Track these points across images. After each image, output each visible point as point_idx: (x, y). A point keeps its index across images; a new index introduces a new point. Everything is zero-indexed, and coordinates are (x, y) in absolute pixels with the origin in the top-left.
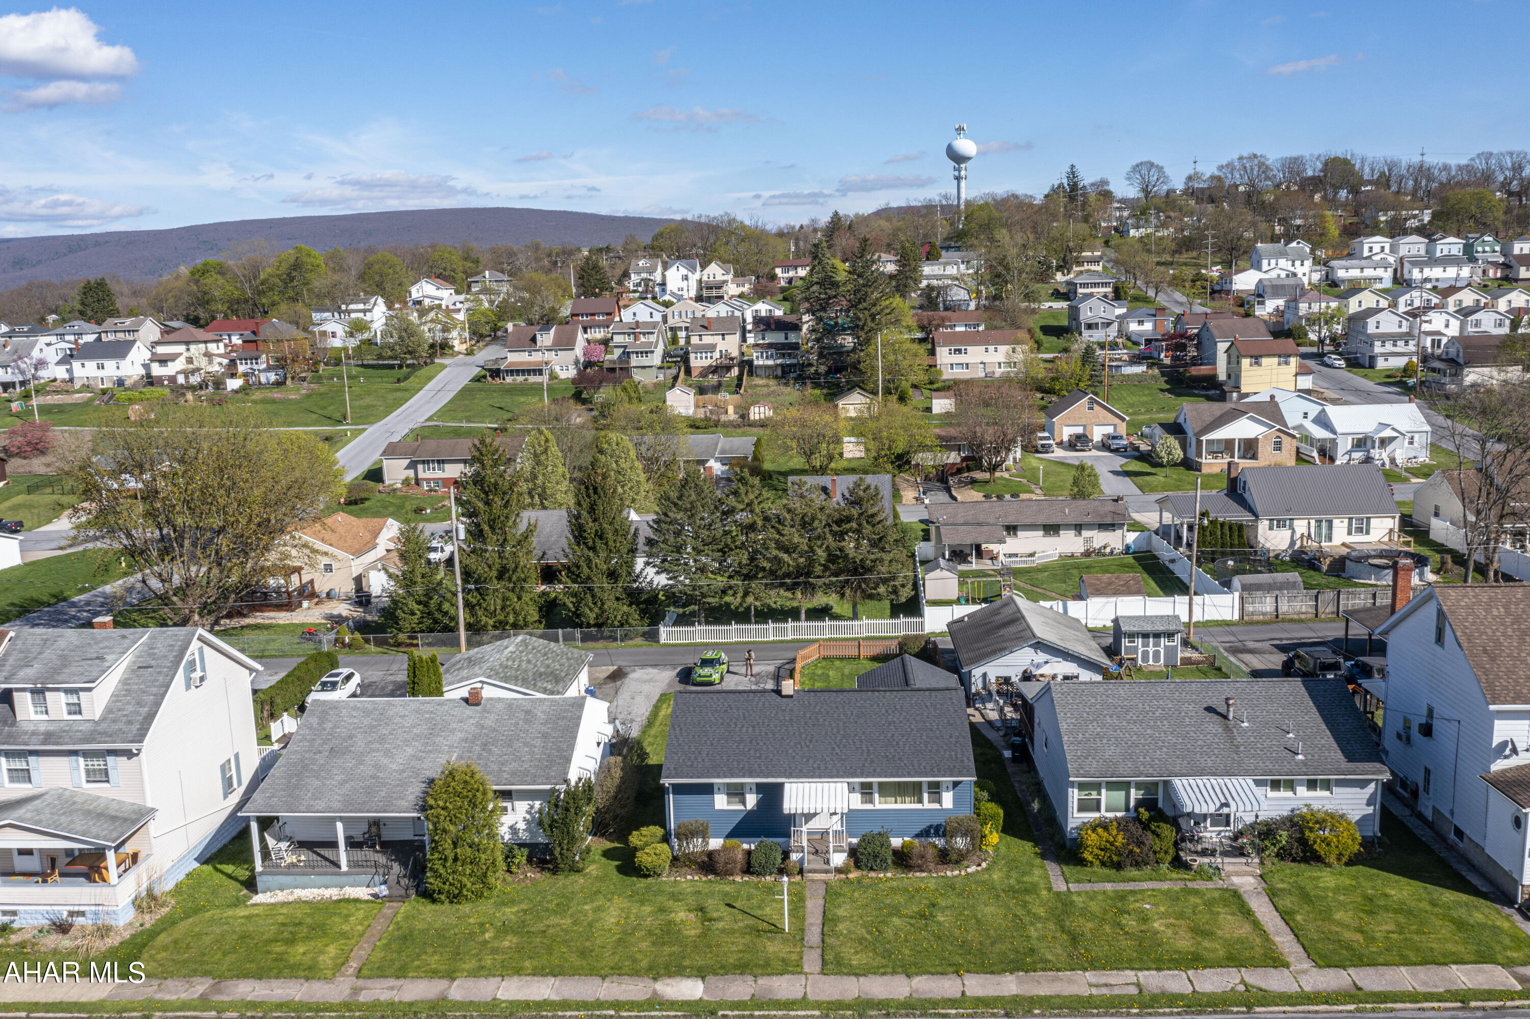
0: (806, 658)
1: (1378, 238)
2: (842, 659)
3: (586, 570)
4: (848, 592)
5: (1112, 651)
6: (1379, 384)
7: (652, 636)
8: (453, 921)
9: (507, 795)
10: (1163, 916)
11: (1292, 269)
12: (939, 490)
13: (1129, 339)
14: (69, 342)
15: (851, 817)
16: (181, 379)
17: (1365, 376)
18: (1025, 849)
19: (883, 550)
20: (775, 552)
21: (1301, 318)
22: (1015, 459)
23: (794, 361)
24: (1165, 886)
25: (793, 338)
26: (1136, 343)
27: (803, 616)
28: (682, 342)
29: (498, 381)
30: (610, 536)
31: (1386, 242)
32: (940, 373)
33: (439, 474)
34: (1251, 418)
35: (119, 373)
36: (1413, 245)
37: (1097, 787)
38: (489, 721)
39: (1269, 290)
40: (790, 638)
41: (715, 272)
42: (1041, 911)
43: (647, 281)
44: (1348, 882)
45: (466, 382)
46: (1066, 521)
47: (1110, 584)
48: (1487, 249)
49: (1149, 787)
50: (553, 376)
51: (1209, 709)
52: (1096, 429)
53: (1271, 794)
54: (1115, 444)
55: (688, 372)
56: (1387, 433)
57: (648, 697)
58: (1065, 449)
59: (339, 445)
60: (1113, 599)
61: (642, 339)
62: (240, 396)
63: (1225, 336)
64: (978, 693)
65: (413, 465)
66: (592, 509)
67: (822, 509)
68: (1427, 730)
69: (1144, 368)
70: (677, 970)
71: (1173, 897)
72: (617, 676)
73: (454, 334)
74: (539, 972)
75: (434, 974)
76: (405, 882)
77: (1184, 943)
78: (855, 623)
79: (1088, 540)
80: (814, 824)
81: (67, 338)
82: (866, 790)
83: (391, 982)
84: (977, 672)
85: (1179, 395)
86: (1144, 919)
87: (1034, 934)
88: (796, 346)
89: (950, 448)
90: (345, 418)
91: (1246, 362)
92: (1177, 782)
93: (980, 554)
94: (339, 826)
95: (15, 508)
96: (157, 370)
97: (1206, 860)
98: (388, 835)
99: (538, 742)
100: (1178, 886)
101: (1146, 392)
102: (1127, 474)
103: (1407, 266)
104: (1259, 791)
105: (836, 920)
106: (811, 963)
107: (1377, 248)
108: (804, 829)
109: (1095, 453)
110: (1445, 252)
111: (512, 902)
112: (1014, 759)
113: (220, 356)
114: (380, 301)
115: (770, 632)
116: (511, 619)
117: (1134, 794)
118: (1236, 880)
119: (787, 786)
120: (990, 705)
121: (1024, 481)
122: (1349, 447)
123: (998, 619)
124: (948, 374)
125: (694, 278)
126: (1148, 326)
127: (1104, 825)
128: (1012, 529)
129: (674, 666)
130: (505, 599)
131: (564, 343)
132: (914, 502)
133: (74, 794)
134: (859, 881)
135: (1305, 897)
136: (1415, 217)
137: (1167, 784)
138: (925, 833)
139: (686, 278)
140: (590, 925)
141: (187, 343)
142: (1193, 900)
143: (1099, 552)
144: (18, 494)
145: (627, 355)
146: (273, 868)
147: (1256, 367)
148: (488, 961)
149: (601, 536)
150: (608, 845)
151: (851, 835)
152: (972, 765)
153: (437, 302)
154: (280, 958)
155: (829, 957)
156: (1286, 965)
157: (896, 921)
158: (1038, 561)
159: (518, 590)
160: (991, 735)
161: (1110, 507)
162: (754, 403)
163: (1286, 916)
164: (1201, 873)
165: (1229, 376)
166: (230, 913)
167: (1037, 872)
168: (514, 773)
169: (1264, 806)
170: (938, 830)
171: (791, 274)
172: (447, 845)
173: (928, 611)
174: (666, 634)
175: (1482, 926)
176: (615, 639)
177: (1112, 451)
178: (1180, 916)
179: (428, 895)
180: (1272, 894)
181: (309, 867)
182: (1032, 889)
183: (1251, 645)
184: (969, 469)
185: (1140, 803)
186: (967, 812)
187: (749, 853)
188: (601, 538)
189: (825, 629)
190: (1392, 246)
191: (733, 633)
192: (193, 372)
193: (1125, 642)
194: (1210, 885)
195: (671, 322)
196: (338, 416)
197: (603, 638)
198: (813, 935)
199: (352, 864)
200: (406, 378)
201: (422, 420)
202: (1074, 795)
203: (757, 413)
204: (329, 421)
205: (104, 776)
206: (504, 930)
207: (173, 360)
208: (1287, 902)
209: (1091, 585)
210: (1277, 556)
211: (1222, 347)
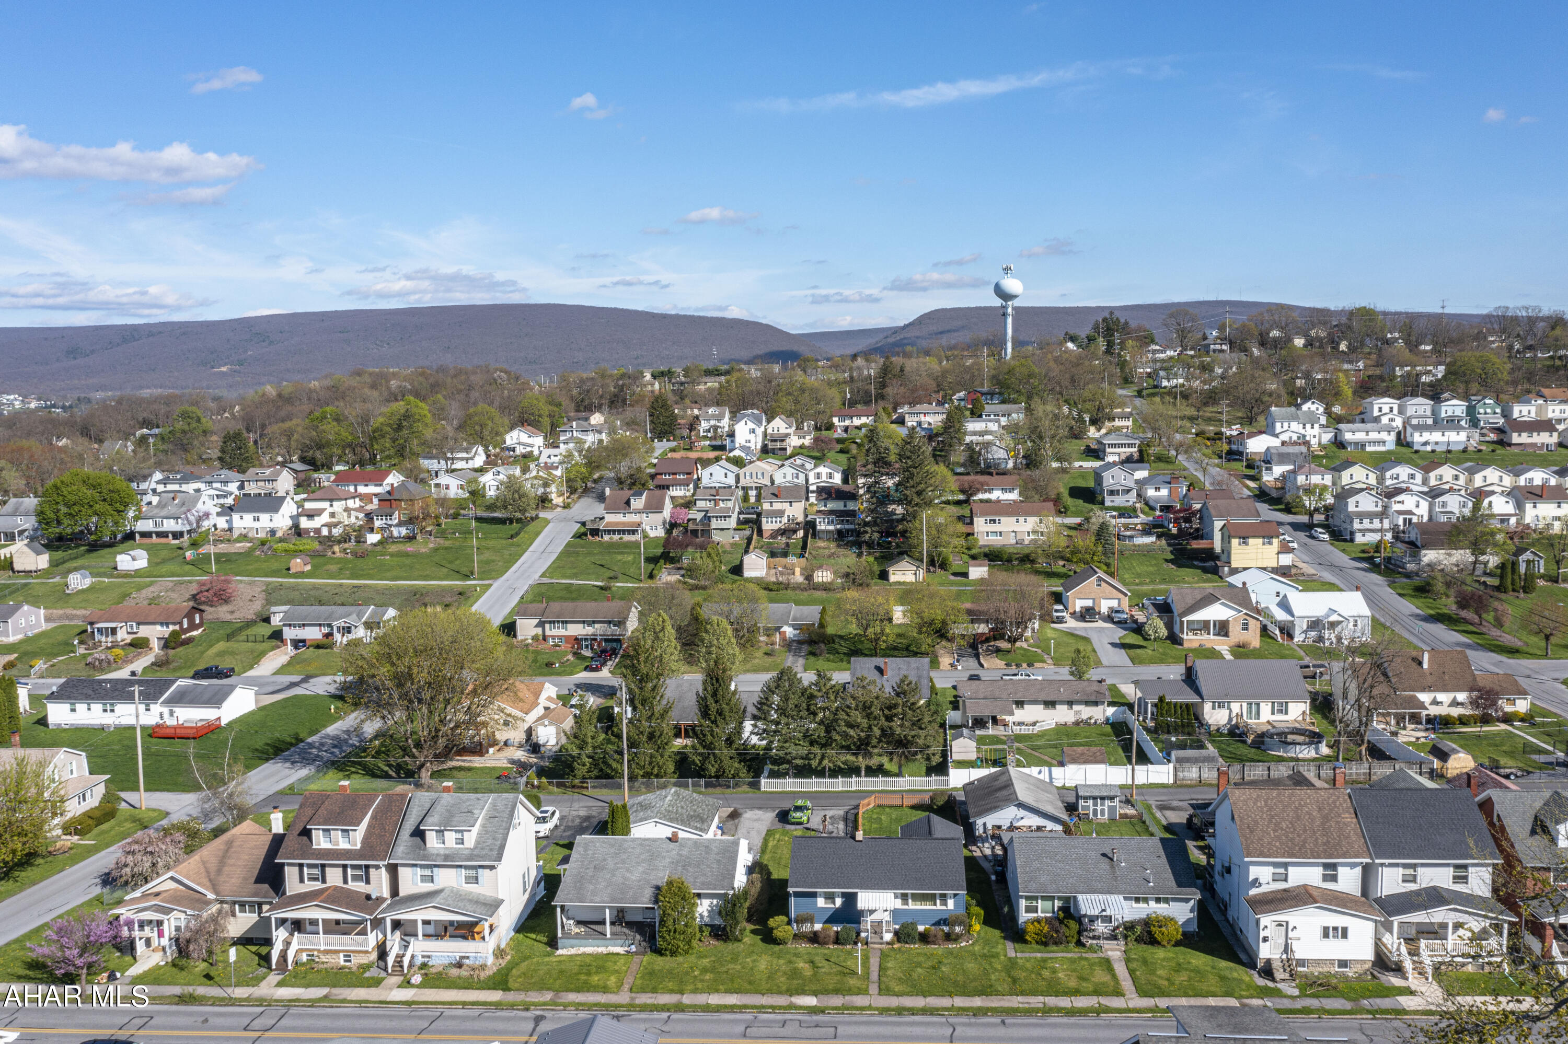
0: (867, 805)
1: (1387, 400)
2: (890, 807)
3: (710, 738)
4: (895, 758)
5: (1071, 808)
6: (1353, 559)
7: (755, 785)
8: (674, 965)
9: (699, 896)
10: (1065, 970)
11: (1303, 432)
12: (970, 656)
13: (1147, 504)
14: (216, 489)
15: (895, 913)
16: (325, 532)
17: (1344, 551)
18: (995, 934)
19: (921, 728)
20: (844, 729)
21: (1298, 488)
22: (1033, 630)
23: (852, 527)
24: (1069, 955)
25: (851, 506)
26: (1152, 509)
27: (863, 773)
28: (752, 500)
29: (598, 539)
30: (727, 714)
31: (1395, 403)
32: (977, 540)
33: (562, 632)
34: (1223, 604)
35: (272, 525)
36: (1419, 406)
37: (1036, 898)
38: (685, 852)
39: (1275, 458)
40: (854, 789)
41: (779, 425)
42: (999, 967)
43: (716, 428)
44: (1171, 955)
45: (568, 538)
46: (1061, 698)
47: (1082, 754)
48: (1489, 411)
49: (1067, 900)
50: (645, 536)
51: (1104, 855)
52: (1103, 601)
53: (1135, 905)
54: (1117, 617)
55: (760, 532)
56: (1334, 618)
57: (758, 832)
58: (1077, 619)
59: (472, 599)
60: (1083, 766)
61: (721, 504)
62: (379, 548)
63: (1221, 516)
64: (980, 836)
65: (541, 624)
66: (715, 694)
67: (877, 698)
68: (1228, 870)
69: (1153, 539)
70: (802, 992)
71: (1073, 961)
72: (734, 815)
73: (553, 488)
74: (728, 991)
75: (672, 991)
76: (644, 944)
77: (1073, 984)
78: (901, 779)
79: (1077, 713)
80: (875, 917)
81: (215, 485)
82: (904, 897)
83: (650, 995)
84: (980, 822)
85: (1180, 566)
86: (1054, 971)
87: (993, 977)
88: (852, 514)
89: (979, 621)
90: (472, 573)
91: (1235, 542)
92: (1080, 897)
93: (995, 720)
94: (607, 911)
95: (221, 654)
96: (304, 523)
97: (1094, 942)
98: (629, 918)
99: (715, 865)
100: (1076, 956)
101: (1154, 562)
102: (1124, 646)
103: (1409, 430)
104: (1124, 903)
105: (886, 969)
106: (874, 989)
107: (1386, 409)
108: (869, 919)
109: (1101, 624)
110: (1450, 413)
111: (706, 957)
112: (997, 881)
113: (355, 510)
114: (481, 449)
115: (839, 784)
116: (656, 771)
117: (1057, 904)
118: (1110, 953)
119: (860, 895)
120: (987, 845)
121: (1039, 651)
122: (1305, 627)
123: (998, 784)
124: (983, 540)
125: (760, 431)
126: (1164, 492)
127: (1038, 921)
128: (1020, 704)
129: (773, 809)
130: (652, 756)
131: (654, 507)
132: (949, 667)
133: (458, 891)
134: (900, 949)
135: (1145, 962)
136: (1429, 372)
137: (1075, 898)
138: (938, 923)
139: (753, 431)
140: (752, 969)
141: (331, 500)
142: (1084, 963)
143: (1086, 722)
144: (218, 641)
145: (707, 519)
146: (568, 935)
147: (1243, 547)
148: (700, 985)
149: (720, 713)
150: (753, 927)
151: (895, 923)
152: (965, 884)
153: (529, 449)
154: (585, 982)
155: (883, 987)
156: (1123, 995)
157: (919, 970)
158: (1038, 728)
159: (661, 748)
160: (986, 865)
161: (1095, 687)
162: (820, 567)
163: (1132, 972)
164: (1091, 949)
165: (1223, 551)
166: (547, 959)
167: (1000, 946)
168: (703, 883)
169: (1126, 911)
170: (945, 922)
171: (847, 423)
172: (670, 922)
173: (952, 772)
174: (766, 784)
175: (1234, 979)
176: (729, 787)
177: (1114, 623)
178: (1074, 970)
179: (659, 952)
180: (1128, 961)
181: (586, 937)
182: (996, 956)
183: (1175, 803)
184: (995, 639)
185: (1060, 909)
186: (962, 911)
187: (837, 932)
188: (720, 715)
189: (879, 783)
190: (1399, 406)
191: (813, 784)
192: (336, 525)
193: (1081, 803)
194: (1095, 955)
195: (743, 482)
196: (464, 570)
197: (720, 785)
198: (874, 976)
199: (612, 933)
200: (517, 534)
201: (537, 576)
202: (1023, 903)
203: (822, 576)
204: (457, 576)
205: (476, 880)
206: (705, 970)
207: (319, 515)
208: (1134, 965)
209: (1069, 755)
210: (1218, 730)
211: (1218, 524)
